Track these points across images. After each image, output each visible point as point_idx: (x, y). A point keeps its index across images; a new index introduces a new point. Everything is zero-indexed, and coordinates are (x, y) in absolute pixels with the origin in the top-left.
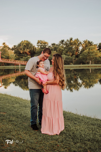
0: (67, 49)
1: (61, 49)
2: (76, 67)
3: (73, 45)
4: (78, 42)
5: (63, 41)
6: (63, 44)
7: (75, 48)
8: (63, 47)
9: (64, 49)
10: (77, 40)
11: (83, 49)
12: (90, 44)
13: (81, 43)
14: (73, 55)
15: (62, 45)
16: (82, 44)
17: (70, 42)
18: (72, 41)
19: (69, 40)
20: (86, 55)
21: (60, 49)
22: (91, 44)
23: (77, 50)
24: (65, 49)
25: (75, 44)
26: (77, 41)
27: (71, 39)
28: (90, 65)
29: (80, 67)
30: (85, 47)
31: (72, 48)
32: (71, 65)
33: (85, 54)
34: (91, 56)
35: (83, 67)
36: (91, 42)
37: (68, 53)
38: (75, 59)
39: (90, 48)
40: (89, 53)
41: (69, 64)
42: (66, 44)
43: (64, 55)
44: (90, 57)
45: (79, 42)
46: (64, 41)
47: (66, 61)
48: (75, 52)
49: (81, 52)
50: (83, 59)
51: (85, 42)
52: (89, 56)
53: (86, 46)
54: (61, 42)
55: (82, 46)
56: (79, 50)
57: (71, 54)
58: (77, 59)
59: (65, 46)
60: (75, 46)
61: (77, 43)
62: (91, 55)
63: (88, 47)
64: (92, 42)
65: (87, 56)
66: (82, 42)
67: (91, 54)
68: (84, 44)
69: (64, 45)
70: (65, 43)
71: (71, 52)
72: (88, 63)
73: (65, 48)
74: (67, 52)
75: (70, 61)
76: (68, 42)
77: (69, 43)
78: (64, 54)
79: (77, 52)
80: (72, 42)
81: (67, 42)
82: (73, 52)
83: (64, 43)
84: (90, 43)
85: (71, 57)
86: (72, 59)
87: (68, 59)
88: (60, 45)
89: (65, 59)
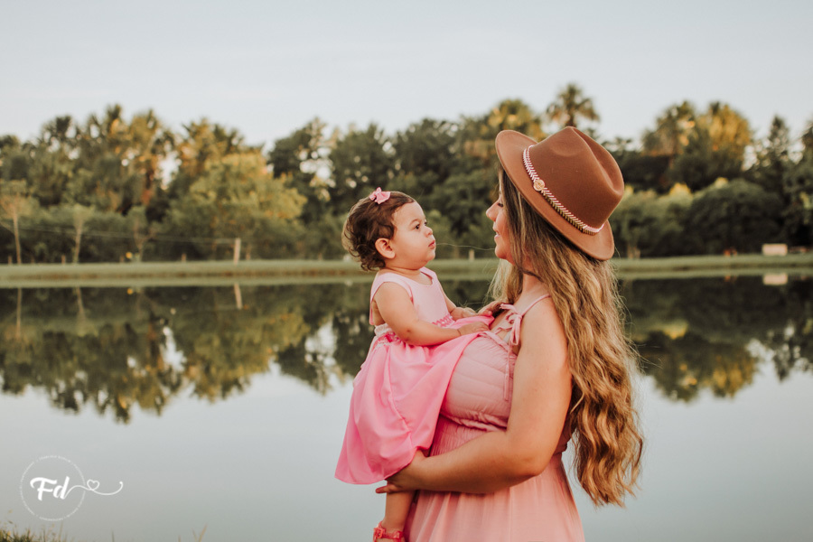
0: (89, 169)
1: (52, 173)
2: (163, 275)
3: (124, 151)
4: (152, 130)
5: (62, 124)
6: (63, 139)
7: (138, 165)
8: (64, 159)
9: (75, 171)
10: (150, 119)
11: (181, 169)
12: (223, 145)
13: (169, 137)
14: (125, 208)
15: (56, 145)
16: (178, 141)
17: (109, 130)
18: (116, 124)
19: (102, 116)
20: (209, 207)
21: (48, 173)
22: (230, 145)
23: (150, 172)
24: (82, 172)
25: (137, 139)
26: (151, 124)
27: (114, 114)
28: (235, 263)
29: (183, 275)
30: (194, 163)
31: (119, 163)
32: (128, 261)
33: (202, 202)
34: (238, 215)
35: (198, 275)
36: (227, 132)
37: (100, 195)
38: (145, 232)
39: (228, 168)
40: (222, 193)
41: (111, 257)
42: (83, 142)
43: (78, 208)
44: (231, 218)
45: (159, 133)
46: (73, 123)
47: (92, 241)
48: (139, 187)
49: (175, 186)
50: (194, 228)
51: (195, 131)
52: (228, 208)
53: (203, 155)
54: (50, 129)
55: (175, 154)
56: (157, 175)
57: (116, 200)
58: (156, 228)
59: (74, 154)
60: (137, 158)
61: (145, 134)
62: (234, 207)
63: (217, 163)
64: (233, 135)
65: (213, 215)
66: (180, 133)
67: (234, 201)
68: (192, 142)
69: (73, 146)
70: (78, 132)
71: (116, 190)
72: (223, 253)
73: (78, 164)
74: (90, 188)
75: (116, 243)
76: (95, 132)
77: (101, 136)
78: (71, 200)
79: (148, 185)
80: (121, 133)
81: (89, 129)
82: (128, 188)
83: (71, 133)
84: (226, 141)
85: (119, 217)
86: (125, 229)
87: (104, 226)
88: (50, 144)
89: (86, 229)
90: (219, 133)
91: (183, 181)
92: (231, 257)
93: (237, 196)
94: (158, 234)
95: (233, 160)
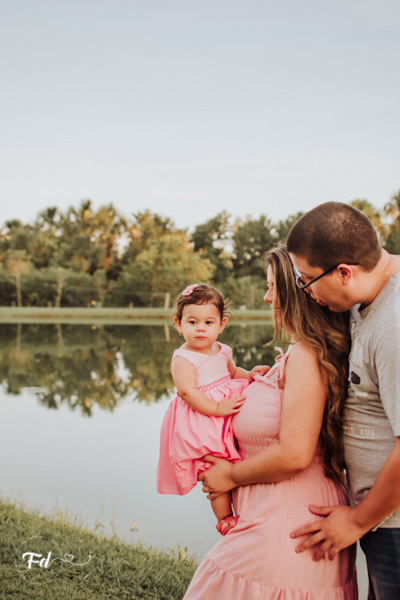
0: (68, 243)
1: (43, 245)
2: (116, 317)
3: (92, 231)
4: (112, 217)
5: (51, 213)
6: (52, 223)
7: (102, 241)
8: (52, 237)
9: (59, 244)
10: (110, 210)
11: (131, 244)
12: (160, 229)
13: (123, 222)
14: (92, 270)
15: (46, 227)
16: (130, 225)
17: (82, 217)
18: (87, 213)
19: (78, 207)
20: (148, 271)
21: (40, 246)
22: (165, 228)
23: (110, 246)
24: (64, 245)
25: (102, 224)
26: (111, 214)
27: (86, 207)
28: (166, 310)
29: (129, 317)
30: (140, 241)
31: (89, 239)
32: (93, 306)
33: (144, 267)
34: (169, 276)
35: (140, 317)
36: (163, 220)
37: (76, 261)
38: (105, 287)
39: (162, 244)
40: (158, 261)
41: (82, 304)
42: (65, 225)
43: (60, 270)
44: (164, 278)
45: (116, 220)
46: (58, 211)
47: (69, 292)
48: (102, 257)
49: (127, 256)
50: (138, 285)
51: (141, 218)
52: (160, 273)
53: (146, 235)
54: (43, 216)
55: (127, 234)
56: (114, 248)
57: (86, 264)
58: (113, 284)
59: (59, 233)
60: (101, 236)
61: (107, 221)
62: (166, 271)
63: (155, 240)
64: (167, 221)
65: (152, 276)
66: (131, 220)
67: (166, 267)
68: (139, 226)
69: (58, 227)
70: (62, 218)
71: (86, 258)
72: (158, 303)
73: (61, 240)
74: (69, 256)
75: (85, 294)
76: (73, 218)
77: (78, 221)
78: (56, 264)
79: (108, 255)
80: (91, 219)
81: (69, 216)
82: (94, 256)
83: (56, 219)
84: (161, 225)
85: (88, 276)
86: (92, 285)
87: (77, 282)
88: (42, 226)
89: (65, 285)
90: (157, 220)
91: (132, 252)
92: (163, 306)
93: (169, 264)
94: (114, 289)
95: (167, 238)
